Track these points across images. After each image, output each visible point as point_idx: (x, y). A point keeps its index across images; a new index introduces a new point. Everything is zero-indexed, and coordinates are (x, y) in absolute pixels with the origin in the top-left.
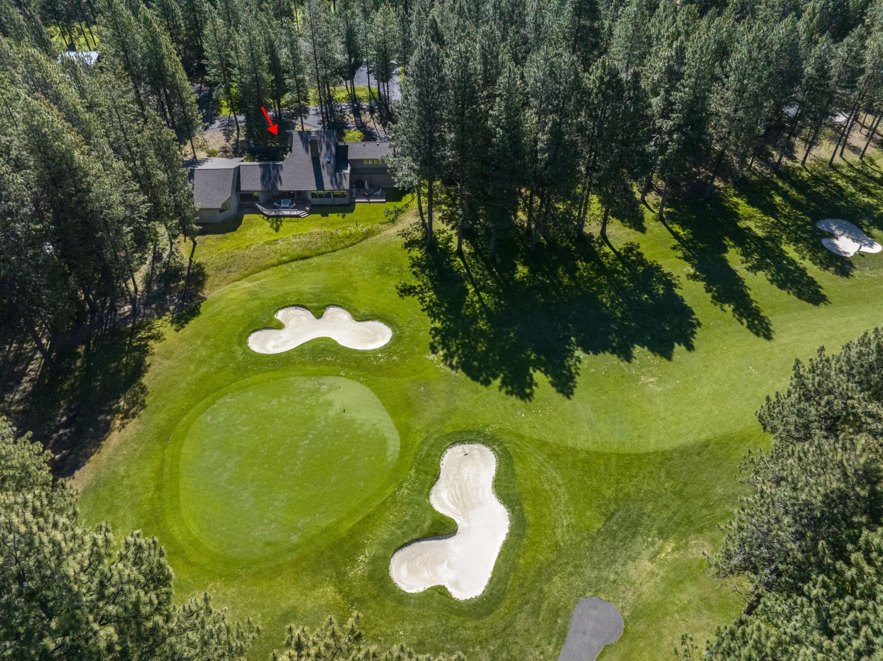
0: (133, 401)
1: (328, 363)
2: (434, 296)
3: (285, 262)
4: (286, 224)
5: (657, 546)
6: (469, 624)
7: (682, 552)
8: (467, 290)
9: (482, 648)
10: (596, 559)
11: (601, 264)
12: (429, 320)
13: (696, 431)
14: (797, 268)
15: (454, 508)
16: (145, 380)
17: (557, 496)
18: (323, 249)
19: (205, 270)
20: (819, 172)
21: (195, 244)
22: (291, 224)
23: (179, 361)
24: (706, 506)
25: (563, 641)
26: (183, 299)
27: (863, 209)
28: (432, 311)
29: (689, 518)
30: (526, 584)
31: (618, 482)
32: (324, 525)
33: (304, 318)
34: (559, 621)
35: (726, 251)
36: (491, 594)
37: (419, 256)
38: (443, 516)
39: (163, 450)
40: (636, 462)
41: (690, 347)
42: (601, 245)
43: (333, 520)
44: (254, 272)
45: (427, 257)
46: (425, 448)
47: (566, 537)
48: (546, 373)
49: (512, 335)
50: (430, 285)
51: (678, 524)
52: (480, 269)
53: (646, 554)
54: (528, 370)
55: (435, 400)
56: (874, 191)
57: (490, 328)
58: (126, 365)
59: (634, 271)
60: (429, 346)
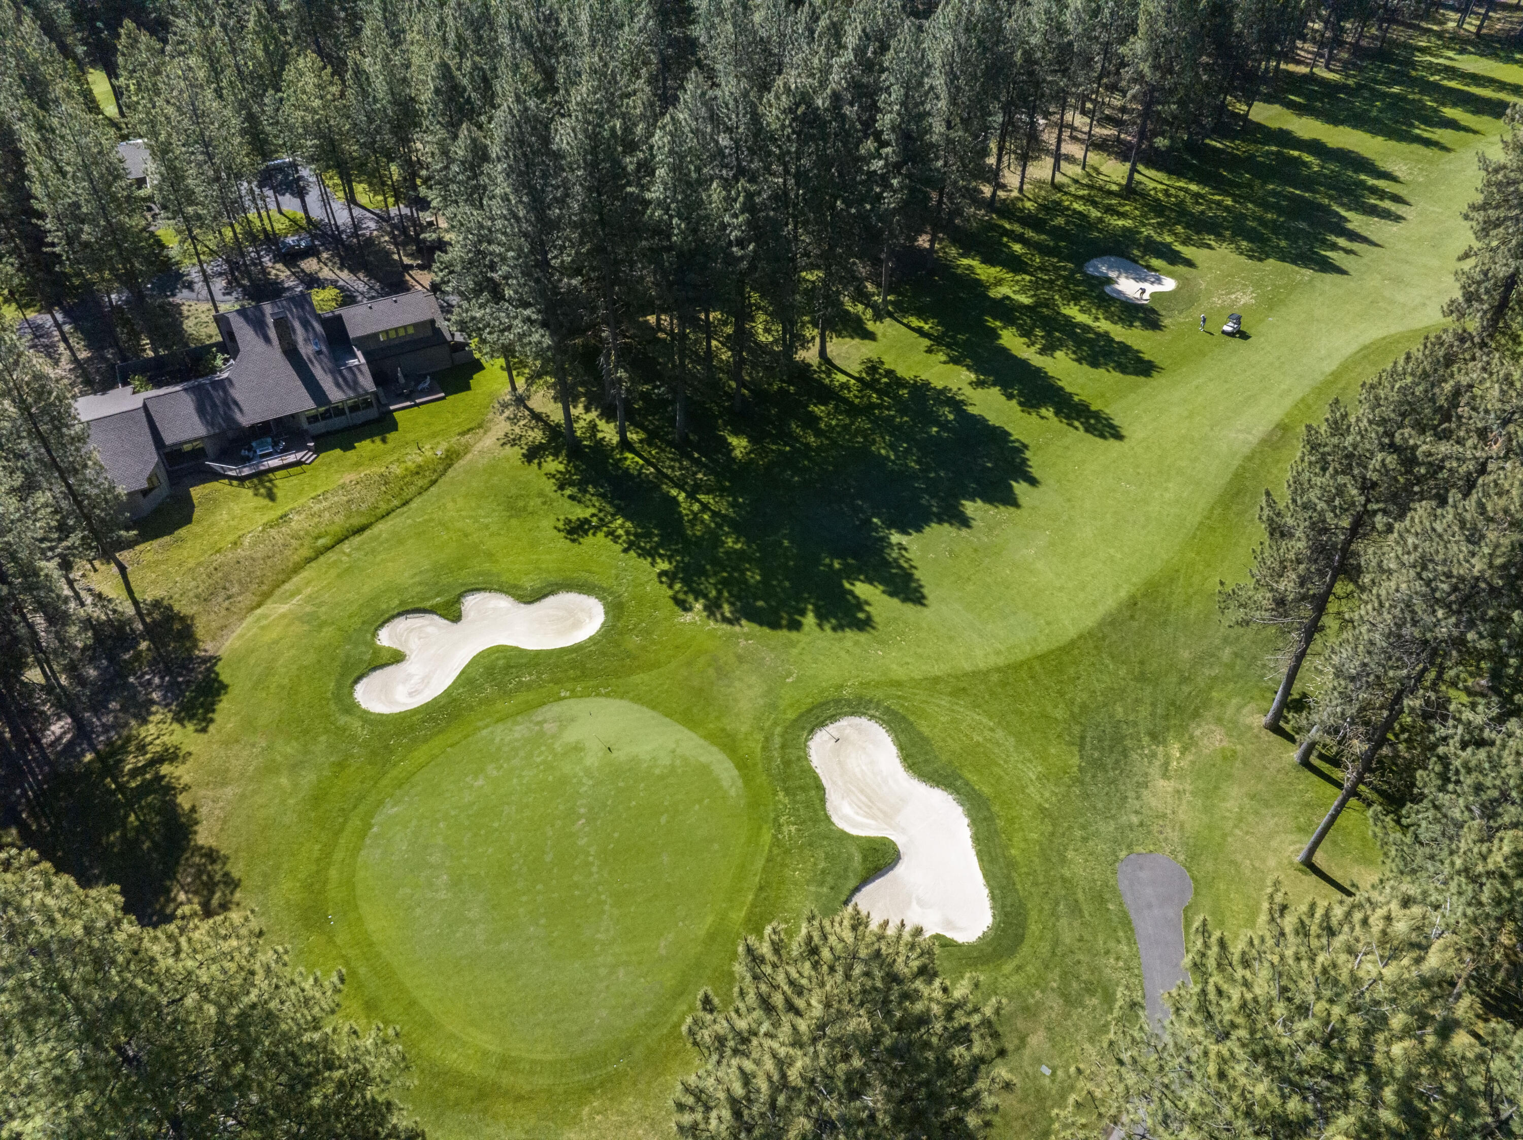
0: (204, 884)
1: (529, 687)
2: (628, 524)
3: (328, 548)
4: (283, 484)
5: (1160, 756)
6: (1008, 968)
7: (1193, 750)
8: (674, 499)
9: (1043, 992)
10: (1100, 805)
11: (845, 401)
12: (646, 563)
13: (1110, 590)
14: (1098, 335)
15: (873, 822)
16: (203, 837)
17: (998, 745)
18: (383, 507)
19: (176, 608)
20: (1045, 198)
21: (122, 569)
22: (295, 481)
23: (251, 779)
24: (1184, 680)
25: (1132, 930)
26: (168, 671)
27: (1124, 236)
28: (639, 547)
29: (1173, 704)
30: (1041, 879)
31: (1061, 694)
32: (702, 933)
33: (430, 630)
34: (1111, 907)
35: (999, 337)
36: (1006, 915)
37: (561, 468)
38: (870, 840)
39: (331, 941)
40: (1065, 658)
41: (1033, 482)
42: (829, 374)
43: (710, 919)
44: (278, 585)
45: (575, 467)
46: (776, 754)
47: (1047, 794)
48: (870, 581)
49: (786, 543)
50: (609, 508)
51: (1166, 717)
52: (672, 460)
53: (1155, 771)
54: (842, 586)
55: (741, 680)
56: (1121, 209)
57: (748, 543)
58: (144, 827)
59: (897, 398)
60: (671, 602)
